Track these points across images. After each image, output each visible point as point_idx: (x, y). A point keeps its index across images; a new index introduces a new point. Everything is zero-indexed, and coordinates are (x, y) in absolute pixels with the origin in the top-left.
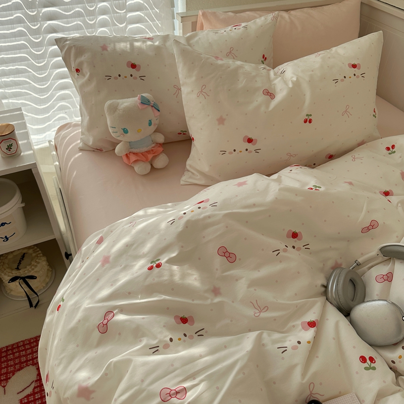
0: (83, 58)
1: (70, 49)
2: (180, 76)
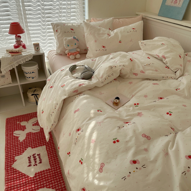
0: (58, 27)
1: (55, 25)
2: (85, 30)
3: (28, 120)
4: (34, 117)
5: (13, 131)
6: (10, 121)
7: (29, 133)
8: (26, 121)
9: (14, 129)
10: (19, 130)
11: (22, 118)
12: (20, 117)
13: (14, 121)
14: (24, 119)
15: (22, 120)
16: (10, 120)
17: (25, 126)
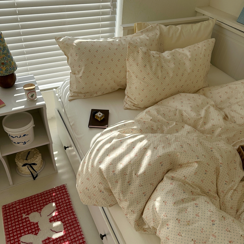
3: (41, 209)
4: (50, 203)
5: (19, 236)
6: (10, 212)
7: (46, 239)
8: (37, 211)
9: (20, 230)
10: (29, 233)
11: (30, 205)
12: (26, 203)
13: (17, 212)
14: (33, 206)
15: (29, 209)
16: (9, 209)
17: (37, 223)
